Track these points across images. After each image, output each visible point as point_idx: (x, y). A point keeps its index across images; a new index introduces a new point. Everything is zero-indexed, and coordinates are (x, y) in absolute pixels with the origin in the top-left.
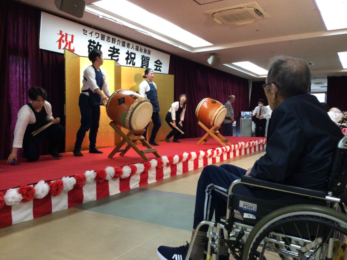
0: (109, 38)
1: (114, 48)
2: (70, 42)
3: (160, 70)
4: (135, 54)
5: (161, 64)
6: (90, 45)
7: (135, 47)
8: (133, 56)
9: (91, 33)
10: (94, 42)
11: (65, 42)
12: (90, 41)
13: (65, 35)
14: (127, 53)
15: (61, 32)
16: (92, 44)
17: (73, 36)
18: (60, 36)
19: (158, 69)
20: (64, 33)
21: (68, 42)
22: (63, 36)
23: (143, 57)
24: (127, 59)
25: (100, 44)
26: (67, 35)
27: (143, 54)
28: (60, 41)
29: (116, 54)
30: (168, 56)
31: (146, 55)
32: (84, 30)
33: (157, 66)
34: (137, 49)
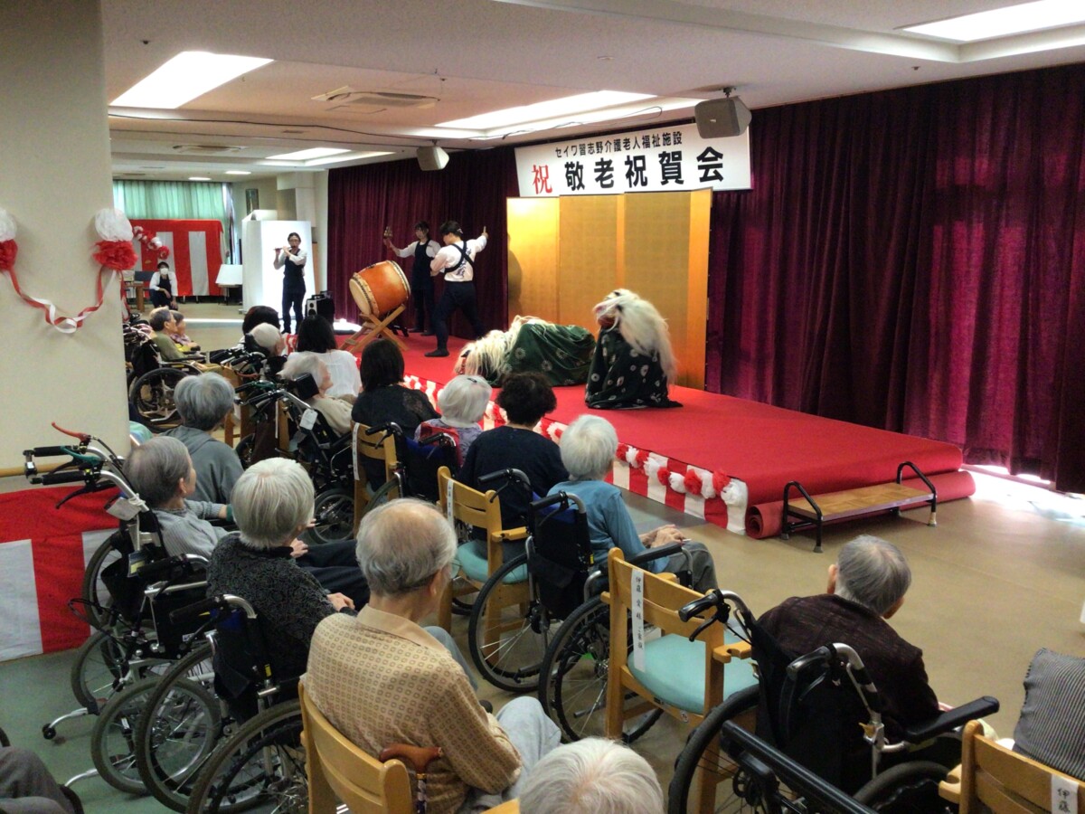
0: (591, 146)
1: (603, 162)
2: (546, 180)
3: (716, 177)
6: (568, 172)
8: (639, 164)
9: (566, 151)
10: (572, 165)
11: (541, 181)
12: (567, 166)
13: (538, 169)
16: (570, 169)
17: (546, 167)
18: (535, 174)
22: (537, 172)
23: (663, 155)
25: (580, 164)
26: (540, 169)
28: (536, 181)
29: (607, 173)
32: (557, 151)
33: (707, 168)
34: (647, 145)
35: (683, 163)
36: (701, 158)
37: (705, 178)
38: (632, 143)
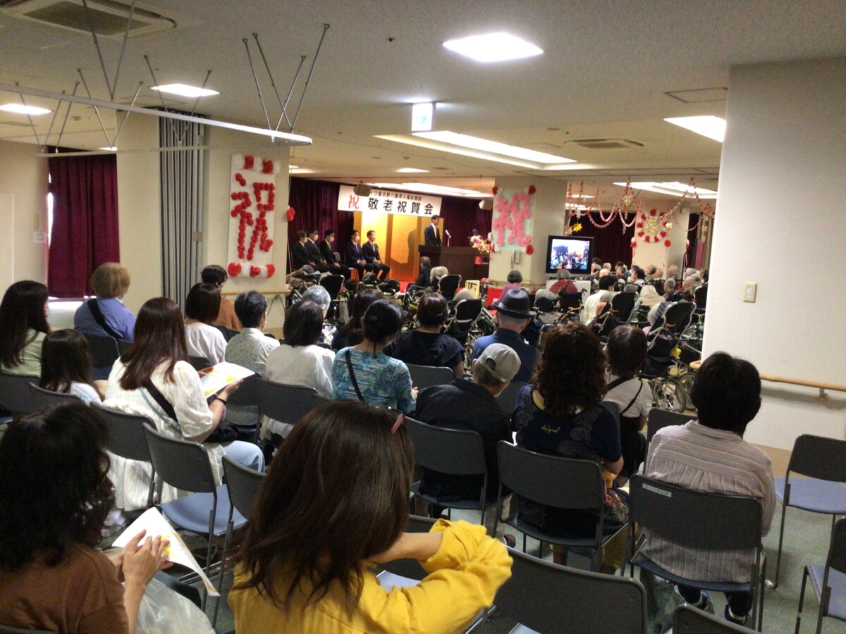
1: (388, 201)
2: (356, 204)
3: (430, 213)
4: (406, 203)
5: (431, 207)
6: (370, 201)
7: (406, 197)
8: (404, 204)
10: (373, 199)
11: (353, 204)
12: (370, 199)
14: (400, 203)
15: (351, 197)
17: (358, 198)
18: (350, 199)
19: (428, 212)
22: (352, 199)
23: (414, 203)
24: (399, 207)
25: (377, 199)
26: (354, 197)
27: (414, 201)
28: (350, 203)
29: (389, 205)
30: (441, 199)
31: (417, 202)
33: (427, 210)
34: (408, 198)
35: (420, 207)
36: (427, 207)
37: (426, 213)
38: (403, 197)
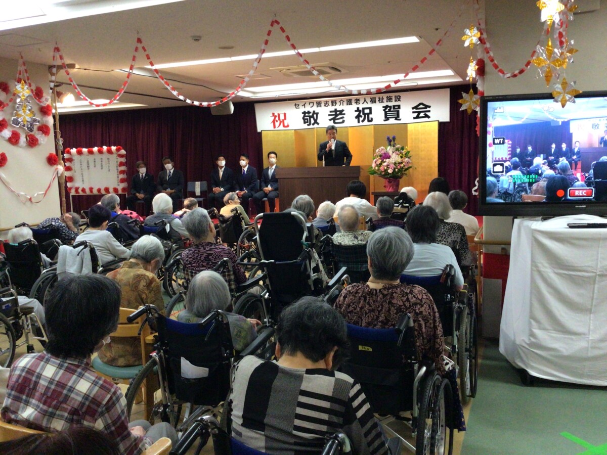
0: (326, 102)
1: (336, 111)
2: (283, 120)
3: (426, 116)
5: (429, 107)
6: (304, 116)
8: (367, 111)
9: (304, 105)
10: (309, 112)
11: (279, 122)
12: (304, 113)
13: (277, 115)
14: (358, 110)
15: (273, 114)
16: (307, 115)
17: (285, 114)
18: (273, 118)
19: (422, 115)
20: (276, 114)
21: (281, 120)
22: (275, 117)
23: (386, 107)
24: (358, 117)
25: (316, 112)
26: (279, 115)
27: (385, 104)
28: (274, 122)
29: (340, 116)
31: (392, 103)
32: (296, 105)
33: (419, 113)
34: (373, 102)
35: (402, 111)
37: (417, 117)
38: (362, 101)
